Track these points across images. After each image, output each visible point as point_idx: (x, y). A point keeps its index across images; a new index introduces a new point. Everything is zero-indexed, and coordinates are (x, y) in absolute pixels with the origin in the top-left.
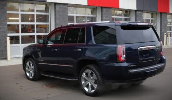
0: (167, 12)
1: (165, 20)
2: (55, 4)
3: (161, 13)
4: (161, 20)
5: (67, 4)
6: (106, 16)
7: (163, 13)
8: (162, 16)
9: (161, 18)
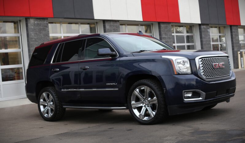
0: (238, 25)
1: (237, 35)
2: (104, 21)
3: (231, 26)
4: (232, 35)
5: (118, 21)
6: (165, 34)
7: (234, 26)
8: (233, 30)
9: (231, 32)
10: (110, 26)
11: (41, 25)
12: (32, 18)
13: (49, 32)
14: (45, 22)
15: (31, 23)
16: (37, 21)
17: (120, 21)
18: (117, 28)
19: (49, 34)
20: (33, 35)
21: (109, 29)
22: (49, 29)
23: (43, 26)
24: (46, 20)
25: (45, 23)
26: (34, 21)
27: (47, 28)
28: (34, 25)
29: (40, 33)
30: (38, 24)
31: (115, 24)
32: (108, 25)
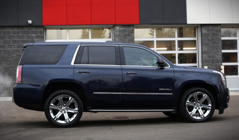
2: (201, 25)
10: (208, 30)
11: (126, 31)
12: (117, 25)
13: (134, 37)
14: (131, 28)
15: (117, 30)
16: (123, 28)
17: (221, 25)
18: (217, 32)
19: (134, 39)
20: (117, 40)
21: (205, 34)
22: (134, 34)
23: (128, 32)
24: (132, 27)
25: (130, 30)
26: (120, 28)
27: (133, 34)
28: (120, 31)
29: (125, 39)
30: (123, 30)
31: (215, 28)
32: (205, 29)
